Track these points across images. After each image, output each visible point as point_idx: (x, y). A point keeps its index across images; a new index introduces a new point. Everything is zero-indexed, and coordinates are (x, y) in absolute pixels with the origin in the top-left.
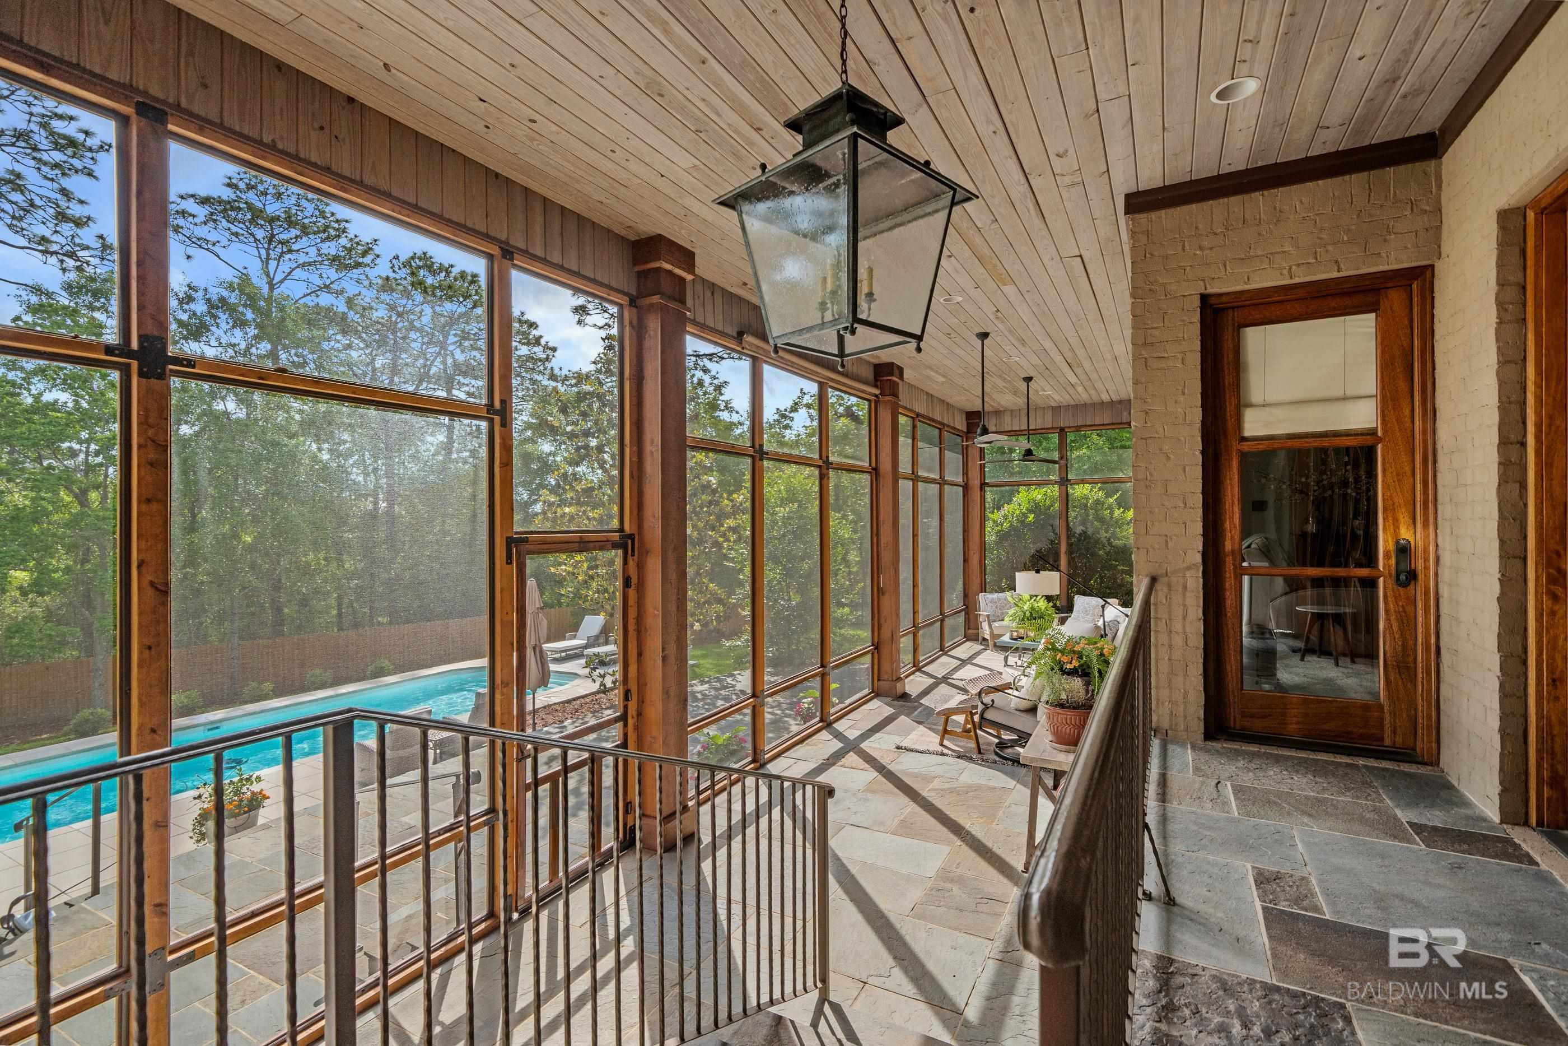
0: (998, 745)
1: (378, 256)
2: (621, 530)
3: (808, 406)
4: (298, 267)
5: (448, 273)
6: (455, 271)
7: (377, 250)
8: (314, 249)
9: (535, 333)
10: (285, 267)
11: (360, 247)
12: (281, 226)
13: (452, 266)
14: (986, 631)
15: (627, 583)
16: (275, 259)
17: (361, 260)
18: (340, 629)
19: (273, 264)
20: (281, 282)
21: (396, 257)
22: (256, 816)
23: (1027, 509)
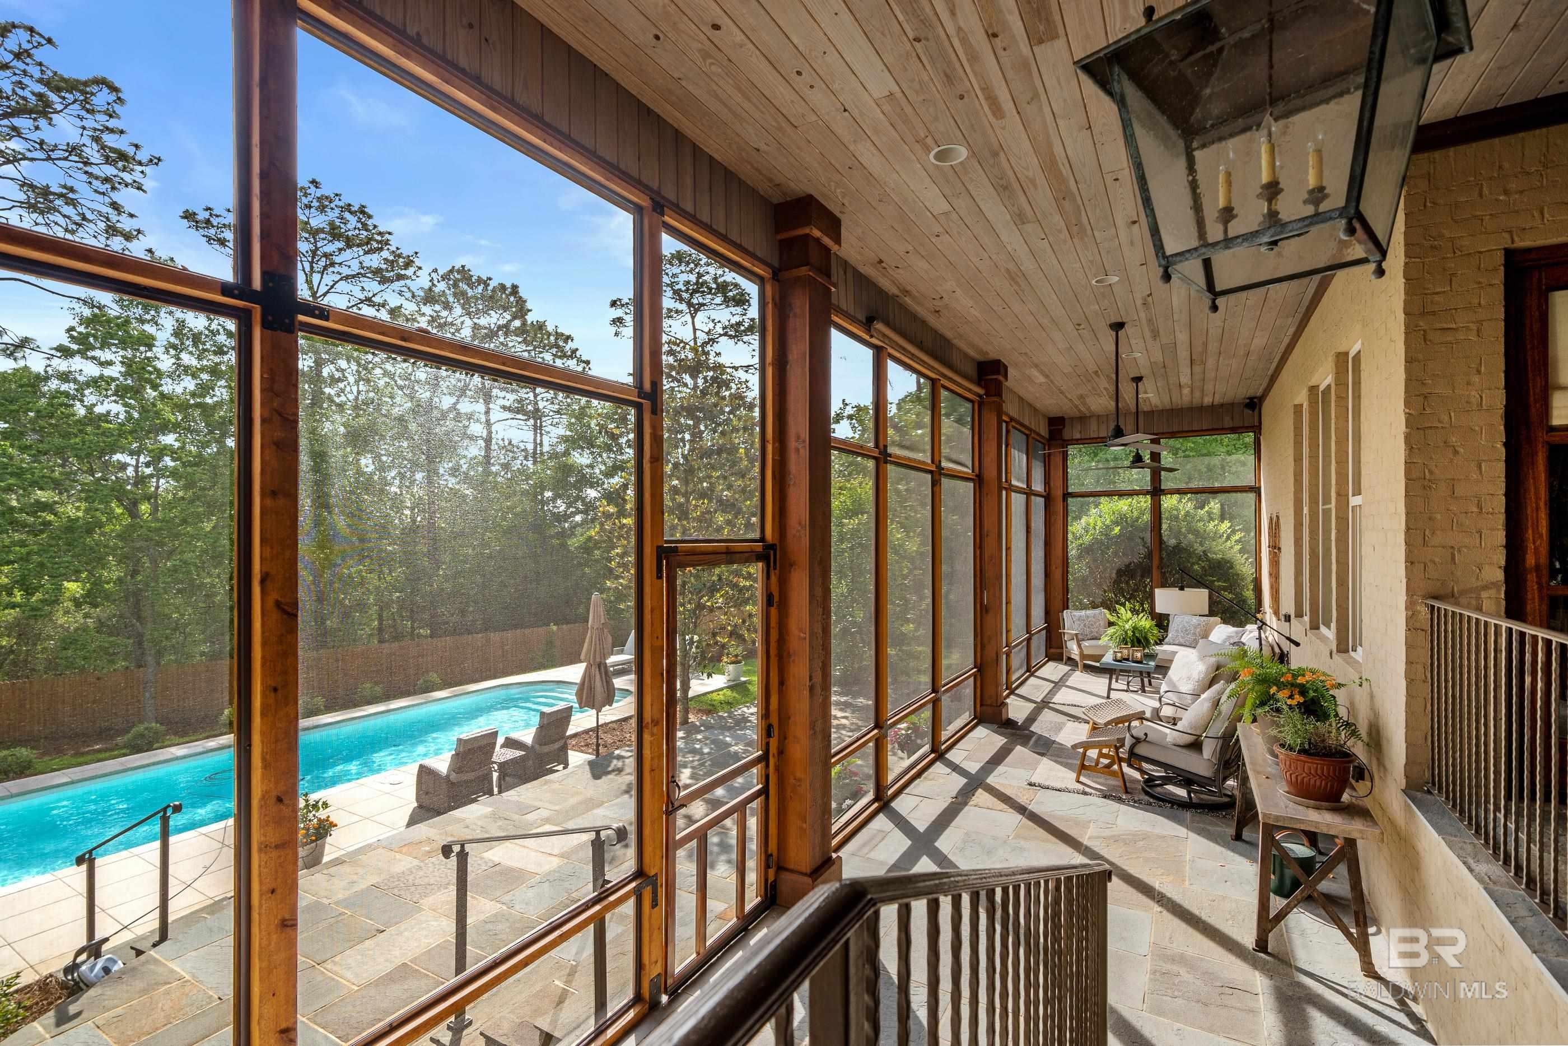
0: (1146, 781)
1: (420, 268)
2: (762, 539)
3: (850, 417)
4: (341, 279)
5: (487, 285)
6: (492, 284)
7: (418, 262)
8: (357, 261)
9: (570, 346)
10: (328, 279)
11: (401, 260)
12: (323, 239)
13: (490, 279)
14: (1073, 649)
15: (769, 600)
16: (319, 272)
17: (403, 272)
18: (381, 641)
19: (316, 278)
20: (325, 295)
21: (435, 271)
22: (323, 846)
23: (1112, 521)
